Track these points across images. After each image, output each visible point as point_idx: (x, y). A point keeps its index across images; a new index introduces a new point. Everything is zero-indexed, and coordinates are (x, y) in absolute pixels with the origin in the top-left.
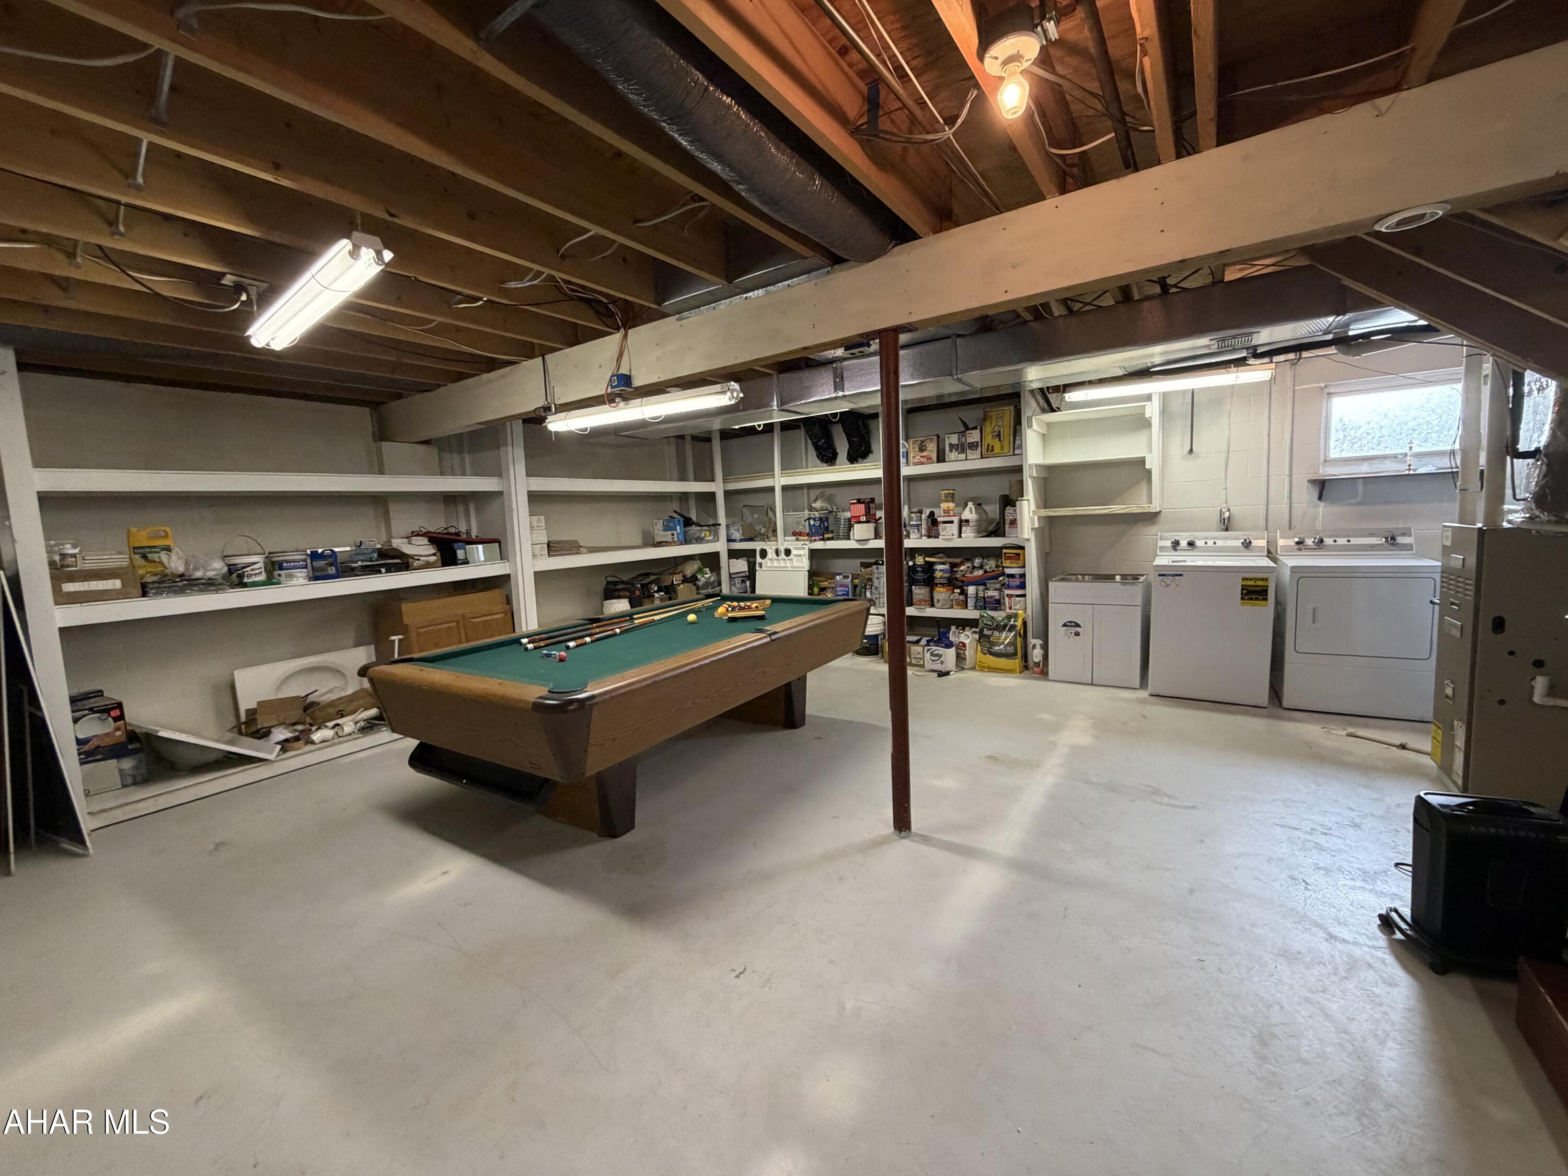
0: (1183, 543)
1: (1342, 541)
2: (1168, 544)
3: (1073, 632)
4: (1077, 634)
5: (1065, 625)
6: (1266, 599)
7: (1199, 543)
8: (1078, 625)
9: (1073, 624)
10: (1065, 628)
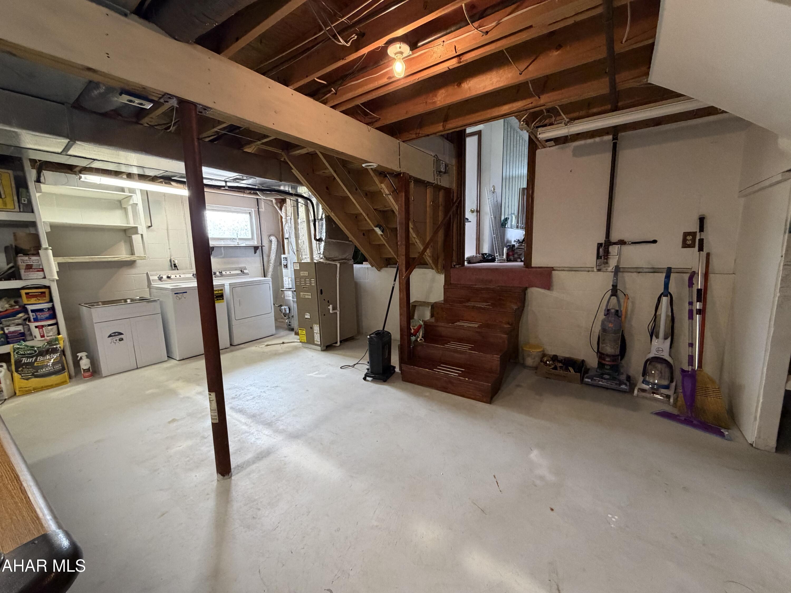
0: (165, 277)
1: (228, 273)
2: (156, 278)
3: (118, 339)
4: (121, 340)
5: (110, 336)
6: (223, 299)
7: (173, 277)
8: (121, 334)
9: (117, 334)
10: (111, 338)
